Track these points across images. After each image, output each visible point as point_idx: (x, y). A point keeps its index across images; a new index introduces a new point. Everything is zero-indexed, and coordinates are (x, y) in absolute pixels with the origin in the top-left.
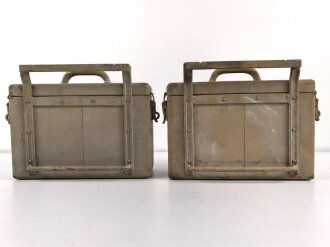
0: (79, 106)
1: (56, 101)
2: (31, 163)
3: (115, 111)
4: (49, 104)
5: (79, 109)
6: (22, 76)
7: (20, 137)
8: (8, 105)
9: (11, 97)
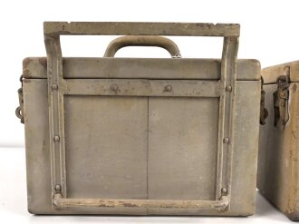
0: (143, 97)
1: (105, 87)
2: (59, 191)
3: (205, 106)
4: (91, 92)
5: (143, 103)
6: (47, 42)
7: (41, 147)
8: (20, 91)
9: (26, 78)
